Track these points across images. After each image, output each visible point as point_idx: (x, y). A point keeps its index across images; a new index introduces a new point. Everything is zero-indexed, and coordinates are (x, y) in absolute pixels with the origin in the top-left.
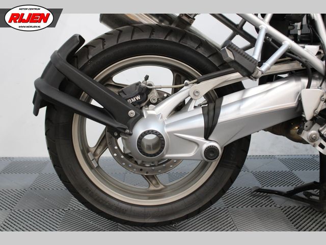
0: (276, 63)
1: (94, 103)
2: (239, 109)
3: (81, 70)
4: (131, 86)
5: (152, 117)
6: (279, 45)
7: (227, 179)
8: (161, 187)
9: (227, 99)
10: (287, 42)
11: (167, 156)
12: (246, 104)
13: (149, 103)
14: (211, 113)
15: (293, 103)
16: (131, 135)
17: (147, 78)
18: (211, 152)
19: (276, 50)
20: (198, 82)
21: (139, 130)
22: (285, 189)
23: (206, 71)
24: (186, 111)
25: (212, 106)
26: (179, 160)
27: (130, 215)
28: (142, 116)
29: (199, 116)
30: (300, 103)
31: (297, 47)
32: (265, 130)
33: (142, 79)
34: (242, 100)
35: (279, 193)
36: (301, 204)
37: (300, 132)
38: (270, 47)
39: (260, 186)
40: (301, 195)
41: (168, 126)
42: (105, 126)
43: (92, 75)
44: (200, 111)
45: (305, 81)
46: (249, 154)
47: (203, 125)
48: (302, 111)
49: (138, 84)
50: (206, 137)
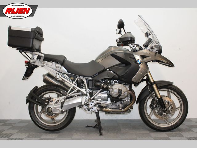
5: (51, 104)
10: (78, 88)
16: (46, 108)
17: (50, 96)
18: (62, 112)
31: (80, 89)
42: (42, 107)
47: (60, 106)
48: (82, 103)
49: (48, 97)
50: (61, 109)
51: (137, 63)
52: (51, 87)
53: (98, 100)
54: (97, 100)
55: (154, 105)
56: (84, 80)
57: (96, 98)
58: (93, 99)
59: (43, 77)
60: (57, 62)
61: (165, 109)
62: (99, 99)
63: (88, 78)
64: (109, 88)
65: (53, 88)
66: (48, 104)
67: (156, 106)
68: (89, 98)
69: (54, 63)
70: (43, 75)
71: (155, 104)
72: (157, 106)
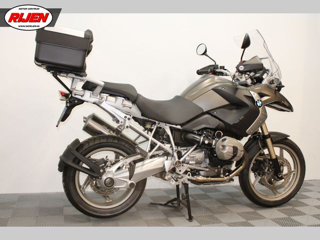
0: (156, 150)
1: (84, 165)
2: (142, 168)
3: (81, 153)
4: (100, 159)
5: (109, 172)
6: (156, 145)
7: (138, 195)
8: (111, 201)
9: (137, 165)
10: (159, 144)
11: (115, 187)
12: (144, 166)
13: (107, 167)
14: (132, 170)
15: (162, 166)
16: (101, 179)
17: (107, 157)
18: (132, 185)
19: (155, 147)
20: (127, 158)
21: (104, 177)
22: (164, 203)
23: (129, 154)
24: (122, 169)
25: (132, 167)
26: (119, 188)
27: (99, 213)
28: (105, 172)
29: (127, 171)
30: (164, 165)
31: (162, 145)
32: (153, 176)
33: (105, 158)
34: (143, 165)
35: (161, 205)
36: (170, 208)
37: (165, 177)
38: (153, 146)
39: (153, 202)
40: (170, 204)
41: (115, 175)
42: (88, 175)
43: (85, 155)
44: (127, 169)
45: (166, 157)
46: (146, 188)
47: (128, 175)
48: (165, 169)
49: (103, 159)
50: (130, 179)
51: (257, 105)
52: (108, 141)
53: (190, 162)
54: (188, 163)
55: (265, 168)
56: (166, 130)
57: (188, 160)
58: (183, 162)
59: (84, 122)
60: (127, 97)
61: (280, 175)
62: (193, 162)
63: (174, 126)
64: (214, 144)
65: (112, 143)
66: (104, 172)
67: (268, 170)
68: (177, 160)
69: (120, 99)
70: (84, 118)
71: (267, 168)
72: (270, 170)
